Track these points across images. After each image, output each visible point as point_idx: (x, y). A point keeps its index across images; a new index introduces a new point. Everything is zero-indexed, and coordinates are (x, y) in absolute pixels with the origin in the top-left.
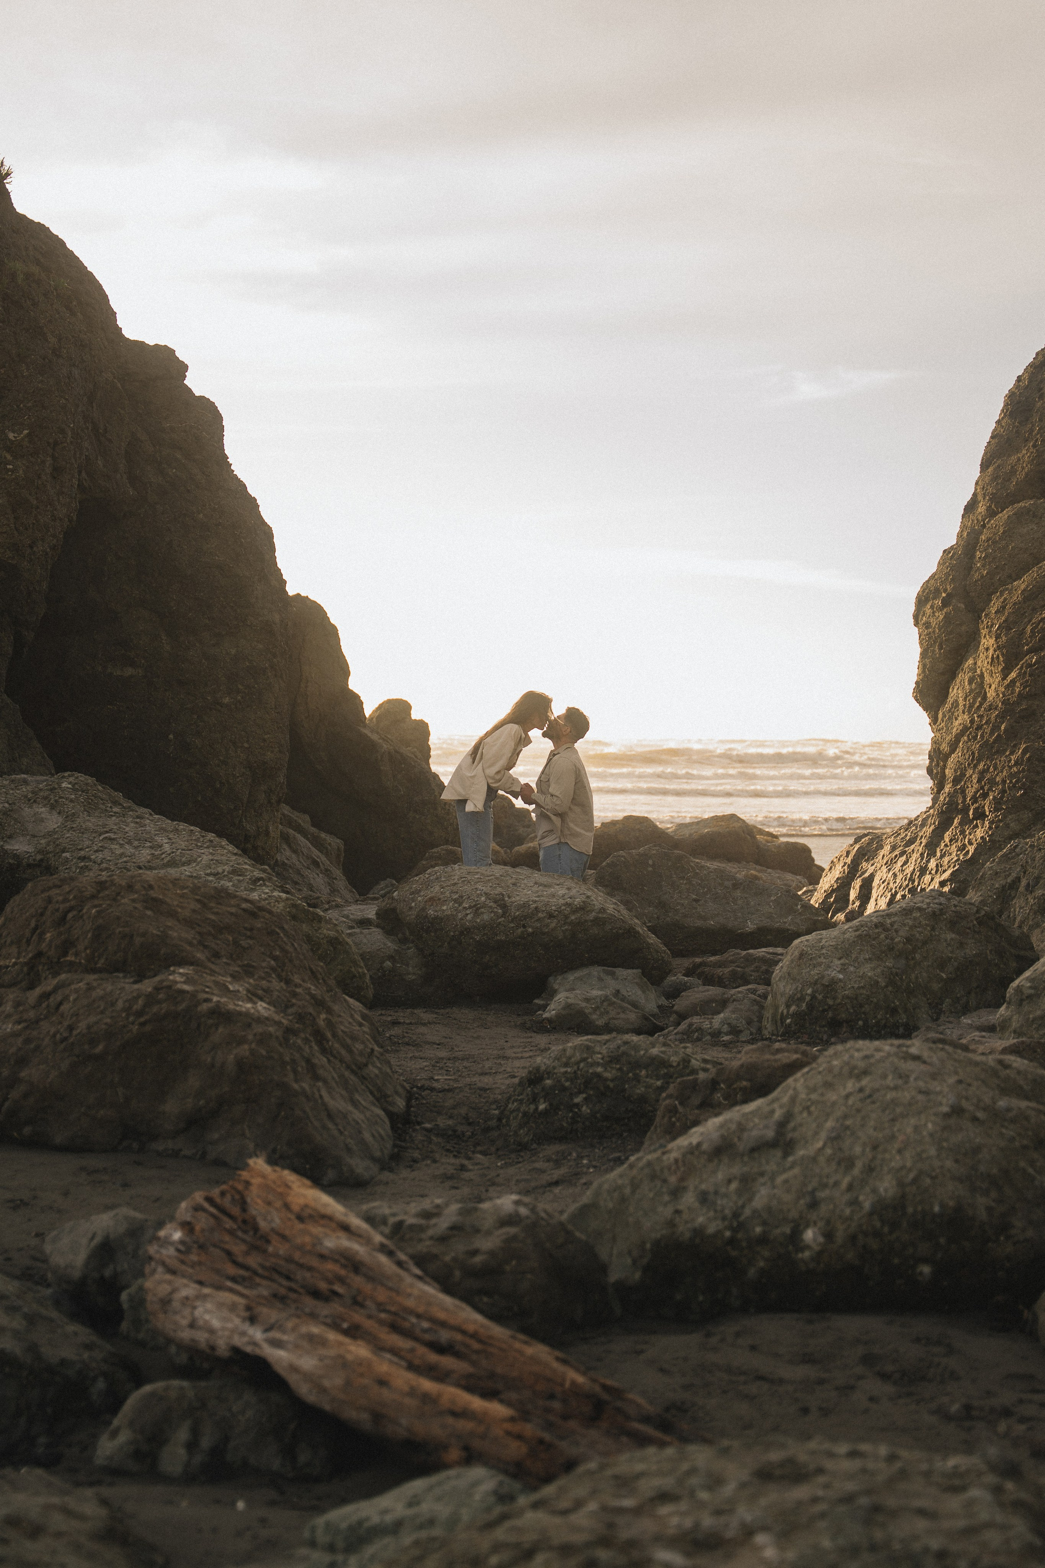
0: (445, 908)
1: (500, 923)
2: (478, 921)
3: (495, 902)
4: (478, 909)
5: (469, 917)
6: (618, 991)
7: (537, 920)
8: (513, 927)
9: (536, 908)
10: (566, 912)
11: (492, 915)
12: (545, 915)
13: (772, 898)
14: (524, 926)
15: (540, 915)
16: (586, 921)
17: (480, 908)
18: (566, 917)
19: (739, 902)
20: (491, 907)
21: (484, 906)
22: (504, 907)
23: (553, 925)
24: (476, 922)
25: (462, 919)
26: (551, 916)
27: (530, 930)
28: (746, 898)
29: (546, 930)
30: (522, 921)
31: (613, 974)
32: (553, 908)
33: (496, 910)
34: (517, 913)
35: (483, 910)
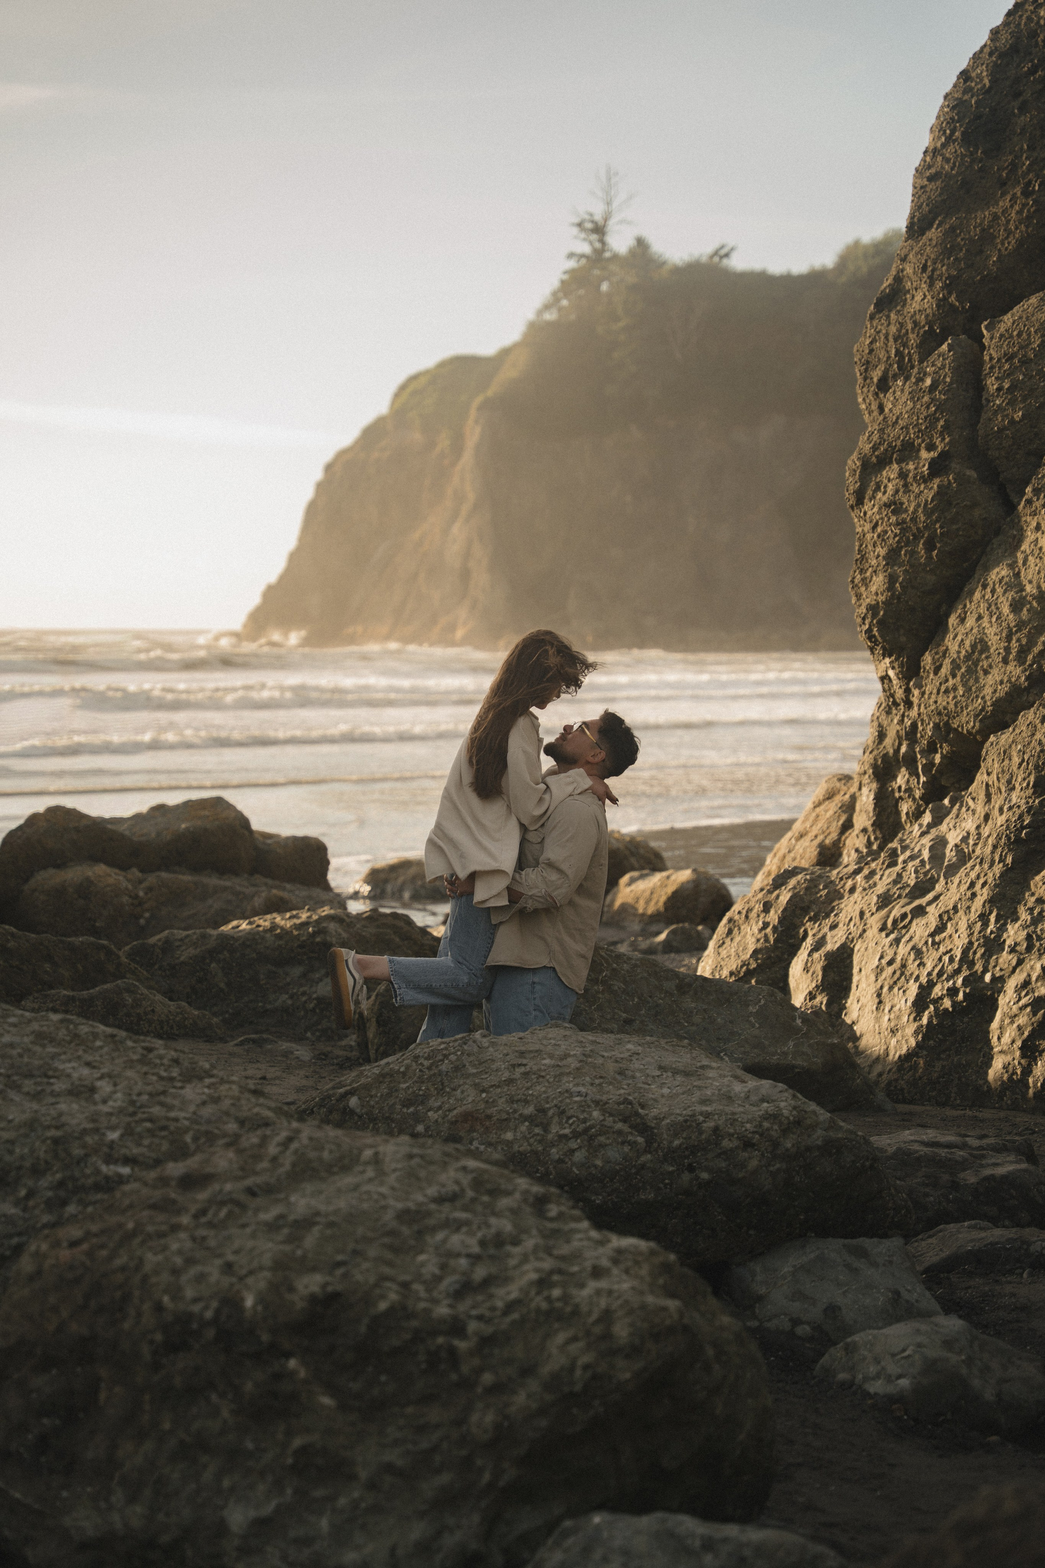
0: (509, 1136)
1: (643, 1166)
2: (599, 1163)
3: (625, 1120)
4: (591, 1138)
5: (579, 1156)
6: (897, 1293)
7: (719, 1156)
8: (672, 1172)
9: (716, 1129)
10: (773, 1133)
11: (626, 1149)
12: (736, 1143)
13: (752, 1009)
14: (691, 1169)
15: (726, 1143)
16: (808, 1149)
17: (596, 1136)
18: (776, 1144)
19: (697, 1019)
20: (620, 1132)
21: (604, 1130)
22: (643, 1128)
23: (754, 1163)
24: (596, 1166)
25: (560, 1161)
26: (748, 1144)
27: (705, 1176)
28: (705, 1010)
29: (741, 1175)
30: (687, 1157)
31: (861, 1253)
32: (748, 1126)
33: (630, 1138)
34: (677, 1143)
35: (602, 1139)
